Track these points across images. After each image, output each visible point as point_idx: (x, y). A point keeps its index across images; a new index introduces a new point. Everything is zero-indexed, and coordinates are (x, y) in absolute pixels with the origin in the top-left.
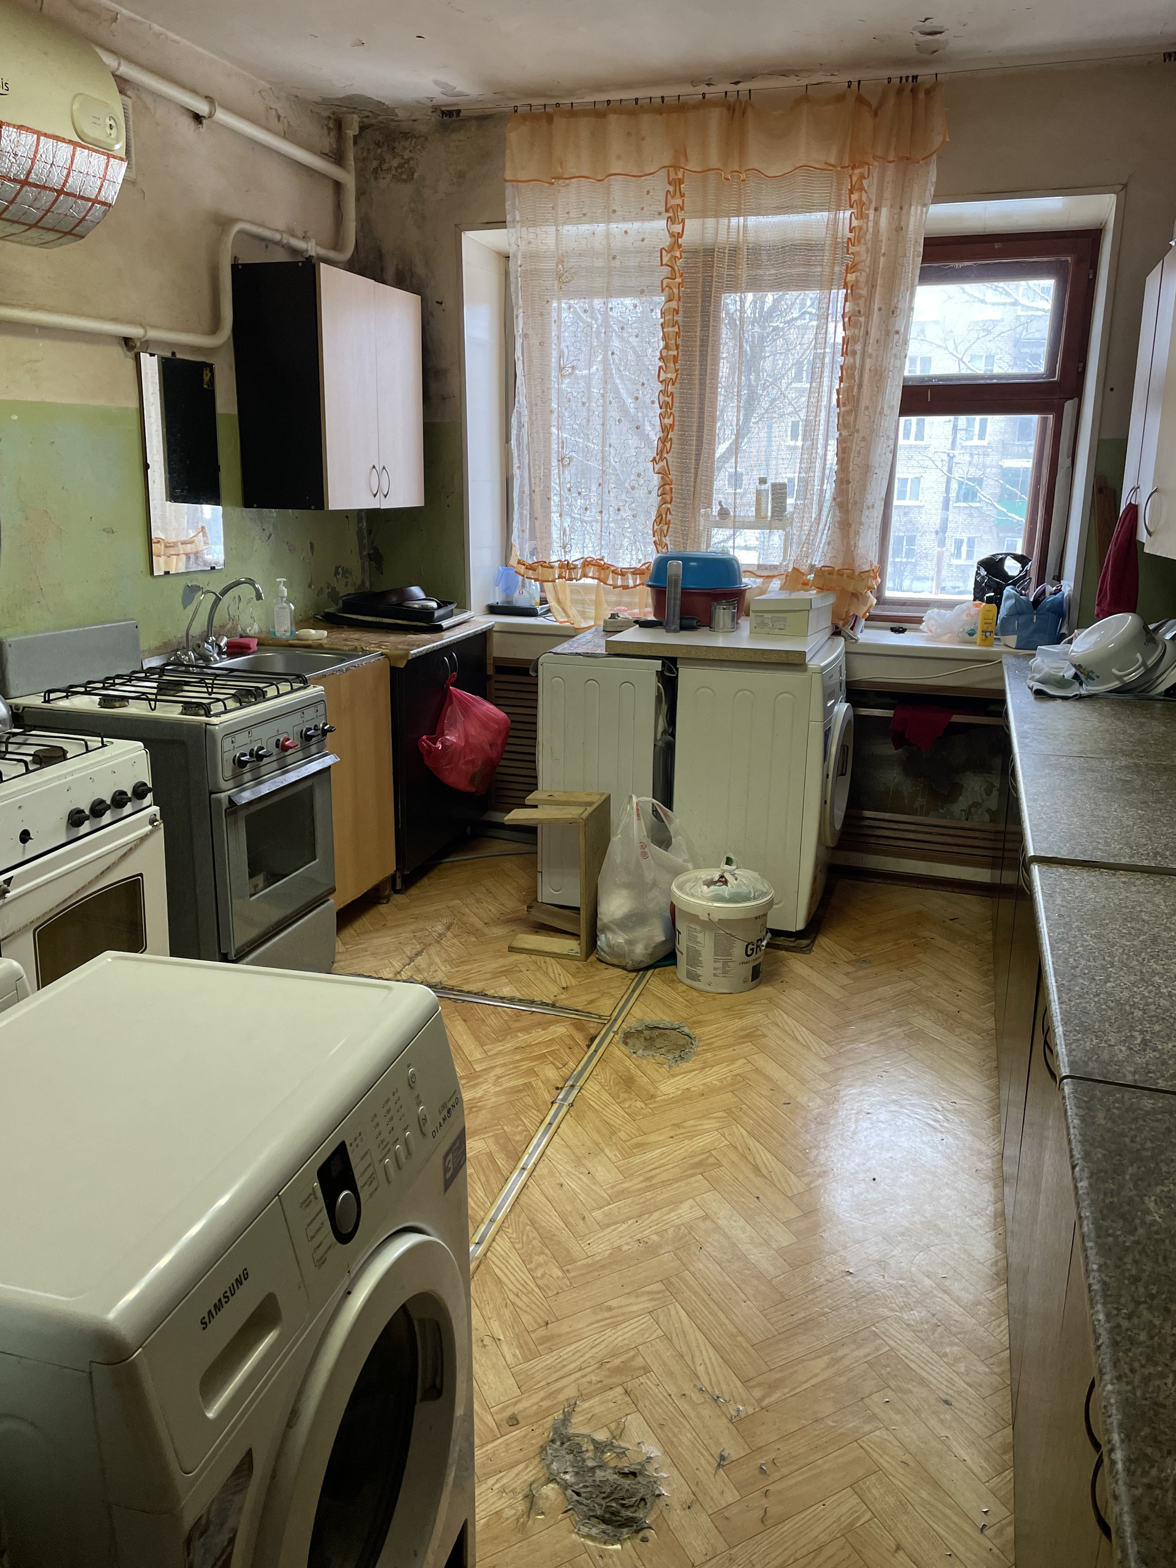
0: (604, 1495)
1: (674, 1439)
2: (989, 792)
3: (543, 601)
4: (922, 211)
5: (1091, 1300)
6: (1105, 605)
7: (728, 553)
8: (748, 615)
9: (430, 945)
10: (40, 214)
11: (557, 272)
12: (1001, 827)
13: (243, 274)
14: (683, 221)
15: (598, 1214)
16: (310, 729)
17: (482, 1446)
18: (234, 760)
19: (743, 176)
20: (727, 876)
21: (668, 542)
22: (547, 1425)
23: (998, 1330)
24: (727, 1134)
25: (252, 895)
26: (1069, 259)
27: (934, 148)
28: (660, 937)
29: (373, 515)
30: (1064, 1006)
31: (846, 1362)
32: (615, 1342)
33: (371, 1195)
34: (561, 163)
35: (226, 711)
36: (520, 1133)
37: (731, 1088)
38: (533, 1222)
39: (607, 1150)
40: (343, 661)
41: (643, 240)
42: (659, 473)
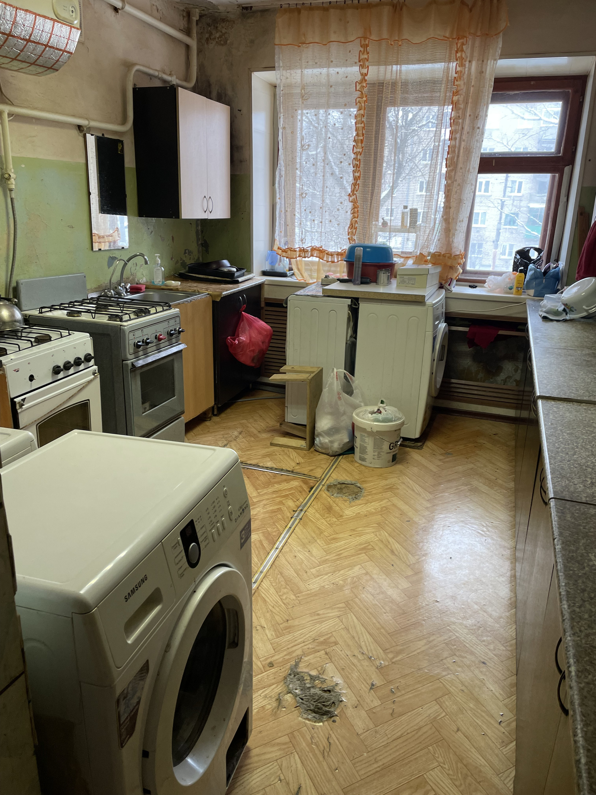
0: (315, 700)
1: (349, 676)
2: (516, 371)
3: (291, 269)
4: (494, 63)
5: (561, 599)
6: (581, 273)
7: (386, 245)
8: (396, 277)
9: (231, 441)
10: (36, 58)
11: (301, 94)
12: (521, 389)
13: (138, 93)
14: (368, 67)
15: (313, 571)
16: (172, 330)
17: (256, 676)
18: (134, 344)
19: (400, 43)
20: (381, 409)
21: (356, 239)
22: (287, 667)
23: (511, 630)
24: (378, 535)
25: (143, 413)
26: (570, 91)
27: (502, 29)
28: (346, 440)
29: (204, 222)
30: (552, 466)
31: (435, 643)
32: (321, 630)
33: (206, 546)
34: (304, 35)
35: (130, 320)
36: (275, 532)
37: (380, 513)
38: (281, 574)
39: (318, 541)
40: (189, 297)
41: (347, 77)
42: (352, 202)
